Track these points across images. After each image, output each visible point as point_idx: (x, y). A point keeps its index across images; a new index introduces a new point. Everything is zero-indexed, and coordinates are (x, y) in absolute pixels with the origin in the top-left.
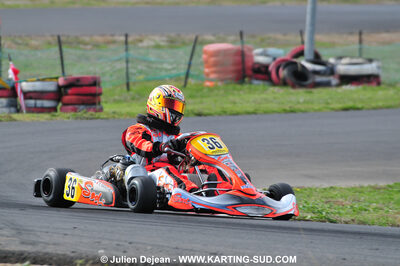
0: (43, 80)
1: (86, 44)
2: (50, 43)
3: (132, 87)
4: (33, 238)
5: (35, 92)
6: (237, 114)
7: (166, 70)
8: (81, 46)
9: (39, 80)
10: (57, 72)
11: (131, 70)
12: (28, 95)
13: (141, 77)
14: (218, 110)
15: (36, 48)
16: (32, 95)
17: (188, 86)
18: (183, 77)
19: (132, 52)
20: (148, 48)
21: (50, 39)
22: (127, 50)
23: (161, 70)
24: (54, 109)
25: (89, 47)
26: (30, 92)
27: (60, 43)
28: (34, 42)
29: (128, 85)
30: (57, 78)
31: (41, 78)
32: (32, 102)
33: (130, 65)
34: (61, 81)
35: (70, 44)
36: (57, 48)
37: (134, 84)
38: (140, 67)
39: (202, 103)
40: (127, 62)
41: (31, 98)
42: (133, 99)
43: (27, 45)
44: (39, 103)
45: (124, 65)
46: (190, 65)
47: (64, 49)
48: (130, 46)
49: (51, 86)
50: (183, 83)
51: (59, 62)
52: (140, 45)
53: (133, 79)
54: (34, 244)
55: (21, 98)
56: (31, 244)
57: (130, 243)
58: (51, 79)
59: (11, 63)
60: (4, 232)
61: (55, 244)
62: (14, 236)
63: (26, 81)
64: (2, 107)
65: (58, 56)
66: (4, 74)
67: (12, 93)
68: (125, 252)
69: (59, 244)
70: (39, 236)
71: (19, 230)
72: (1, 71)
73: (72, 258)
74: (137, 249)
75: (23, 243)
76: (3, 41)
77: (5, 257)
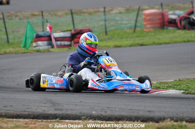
0: (64, 31)
1: (85, 13)
2: (67, 14)
3: (108, 33)
4: (61, 108)
5: (60, 37)
6: (160, 44)
7: (125, 24)
8: (83, 14)
9: (62, 32)
10: (71, 28)
11: (107, 25)
12: (57, 39)
13: (113, 28)
14: (151, 42)
15: (60, 16)
16: (58, 39)
17: (136, 31)
18: (133, 27)
19: (108, 17)
20: (116, 13)
21: (67, 11)
22: (105, 15)
23: (122, 24)
24: (70, 45)
25: (86, 14)
26: (58, 38)
27: (72, 13)
28: (59, 14)
29: (106, 32)
30: (71, 30)
31: (63, 30)
32: (59, 43)
33: (107, 23)
34: (73, 32)
35: (77, 13)
36: (70, 16)
37: (110, 31)
38: (112, 23)
39: (143, 39)
40: (105, 21)
41: (58, 41)
42: (109, 39)
43: (56, 15)
44: (63, 43)
45: (104, 23)
46: (136, 21)
47: (75, 16)
48: (107, 13)
49: (68, 34)
50: (133, 30)
51: (71, 22)
52: (112, 12)
53: (108, 29)
54: (61, 110)
55: (53, 40)
56: (60, 110)
57: (108, 108)
58: (68, 31)
59: (48, 24)
60: (46, 105)
61: (71, 110)
62: (51, 106)
63: (56, 32)
64: (44, 46)
65: (71, 19)
66: (45, 30)
67: (49, 38)
68: (105, 112)
69: (73, 110)
70: (63, 106)
71: (54, 104)
72: (43, 28)
73: (80, 116)
74: (112, 111)
75: (56, 110)
76: (44, 14)
77: (47, 117)
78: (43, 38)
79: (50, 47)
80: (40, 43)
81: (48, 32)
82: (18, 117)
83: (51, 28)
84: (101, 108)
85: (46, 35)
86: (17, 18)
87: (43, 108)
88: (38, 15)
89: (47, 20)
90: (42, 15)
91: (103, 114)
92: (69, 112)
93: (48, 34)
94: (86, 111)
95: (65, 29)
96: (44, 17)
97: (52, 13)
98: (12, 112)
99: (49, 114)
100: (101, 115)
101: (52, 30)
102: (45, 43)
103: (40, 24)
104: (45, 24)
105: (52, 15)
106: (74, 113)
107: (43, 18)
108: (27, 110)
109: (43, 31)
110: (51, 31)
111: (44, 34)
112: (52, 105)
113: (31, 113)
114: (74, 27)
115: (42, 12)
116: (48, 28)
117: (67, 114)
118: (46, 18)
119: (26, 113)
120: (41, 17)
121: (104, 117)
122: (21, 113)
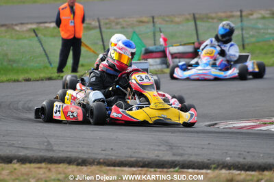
0: (185, 45)
1: (213, 18)
2: (188, 20)
3: (246, 47)
4: (181, 152)
5: (179, 53)
7: (271, 34)
8: (210, 20)
9: (181, 45)
10: (194, 39)
11: (245, 35)
12: (174, 56)
13: (253, 40)
15: (178, 23)
16: (178, 55)
19: (246, 23)
20: (257, 19)
21: (188, 16)
22: (242, 21)
23: (266, 34)
25: (215, 21)
26: (175, 53)
27: (195, 19)
28: (177, 19)
29: (243, 46)
30: (194, 43)
31: (182, 43)
32: (176, 60)
33: (244, 32)
34: (196, 45)
35: (202, 19)
36: (193, 23)
37: (248, 44)
38: (251, 33)
40: (242, 29)
41: (176, 58)
43: (172, 21)
45: (240, 32)
47: (198, 23)
48: (244, 19)
49: (189, 49)
51: (195, 32)
52: (251, 17)
53: (247, 41)
54: (181, 155)
55: (169, 57)
56: (179, 155)
57: (248, 152)
58: (189, 44)
59: (161, 34)
60: (161, 148)
61: (196, 155)
62: (167, 150)
63: (172, 46)
64: (156, 65)
65: (194, 28)
66: (157, 43)
67: (163, 54)
68: (244, 158)
69: (198, 155)
70: (184, 150)
71: (171, 147)
72: (155, 40)
73: (208, 163)
74: (254, 156)
75: (174, 155)
76: (155, 20)
77: (163, 165)
78: (154, 55)
79: (164, 66)
80: (150, 61)
81: (161, 46)
82: (122, 164)
83: (165, 40)
84: (238, 153)
85: (158, 50)
86: (119, 26)
87: (156, 152)
88: (148, 22)
89: (160, 29)
90: (153, 22)
91: (241, 160)
92: (193, 158)
93: (162, 49)
94: (216, 156)
95: (186, 40)
96: (156, 25)
97: (167, 19)
98: (113, 158)
99: (165, 161)
100: (239, 162)
101: (167, 42)
102: (158, 60)
103: (151, 34)
104: (157, 34)
105: (167, 21)
106: (200, 159)
107: (154, 26)
108: (134, 155)
109: (155, 44)
110: (166, 45)
111: (157, 48)
112: (168, 148)
113: (139, 159)
114: (198, 38)
115: (153, 18)
116: (161, 40)
117: (191, 161)
118: (158, 25)
119: (133, 159)
120: (152, 24)
121: (242, 165)
122: (126, 159)
